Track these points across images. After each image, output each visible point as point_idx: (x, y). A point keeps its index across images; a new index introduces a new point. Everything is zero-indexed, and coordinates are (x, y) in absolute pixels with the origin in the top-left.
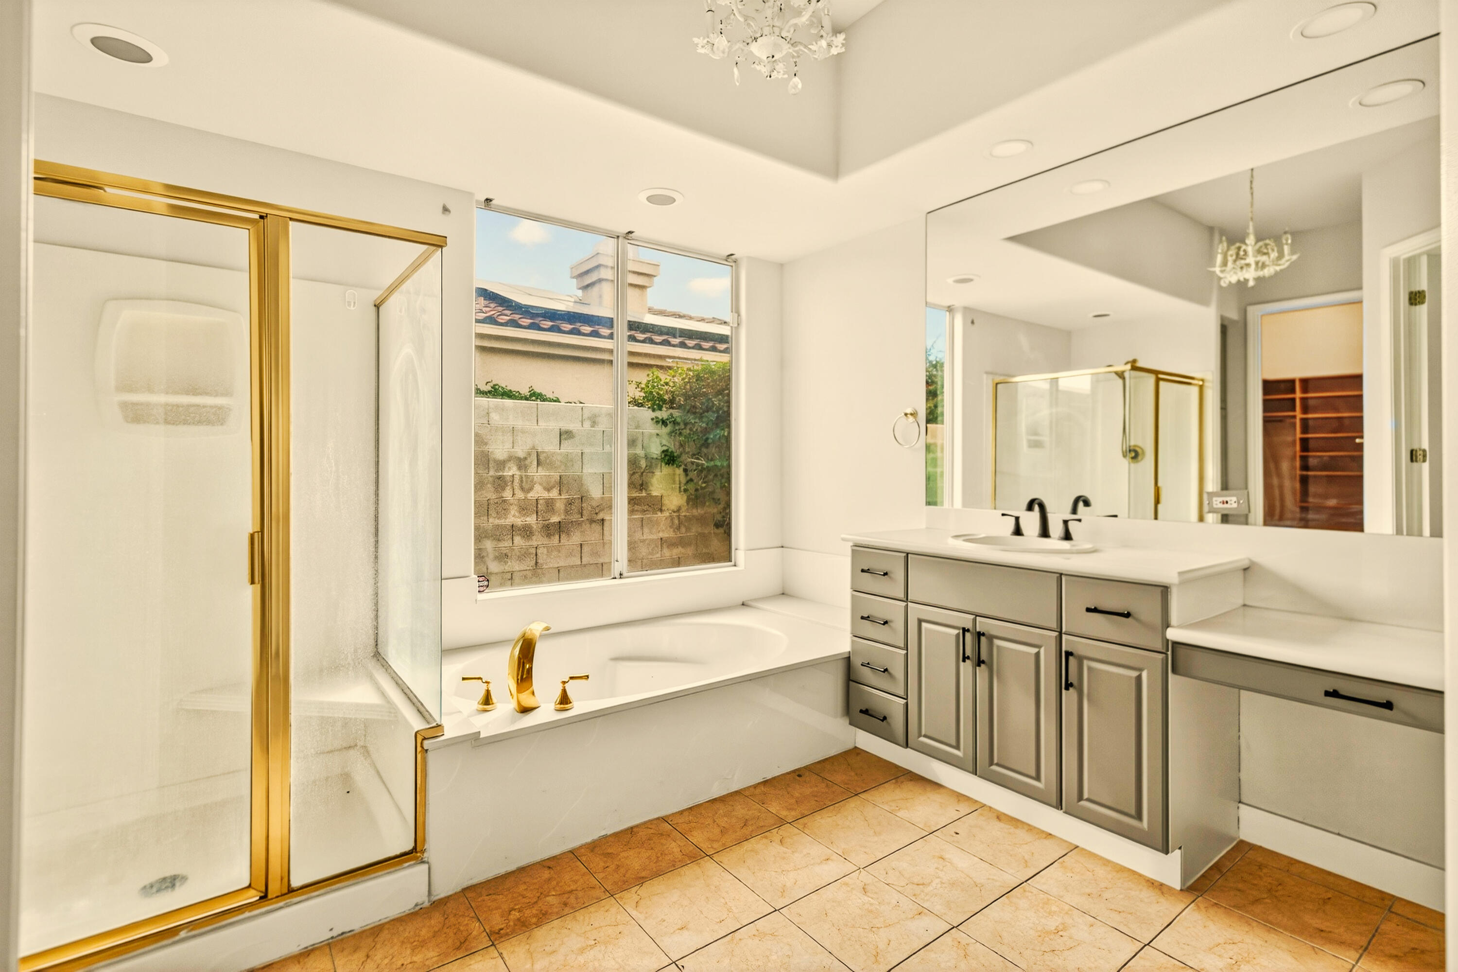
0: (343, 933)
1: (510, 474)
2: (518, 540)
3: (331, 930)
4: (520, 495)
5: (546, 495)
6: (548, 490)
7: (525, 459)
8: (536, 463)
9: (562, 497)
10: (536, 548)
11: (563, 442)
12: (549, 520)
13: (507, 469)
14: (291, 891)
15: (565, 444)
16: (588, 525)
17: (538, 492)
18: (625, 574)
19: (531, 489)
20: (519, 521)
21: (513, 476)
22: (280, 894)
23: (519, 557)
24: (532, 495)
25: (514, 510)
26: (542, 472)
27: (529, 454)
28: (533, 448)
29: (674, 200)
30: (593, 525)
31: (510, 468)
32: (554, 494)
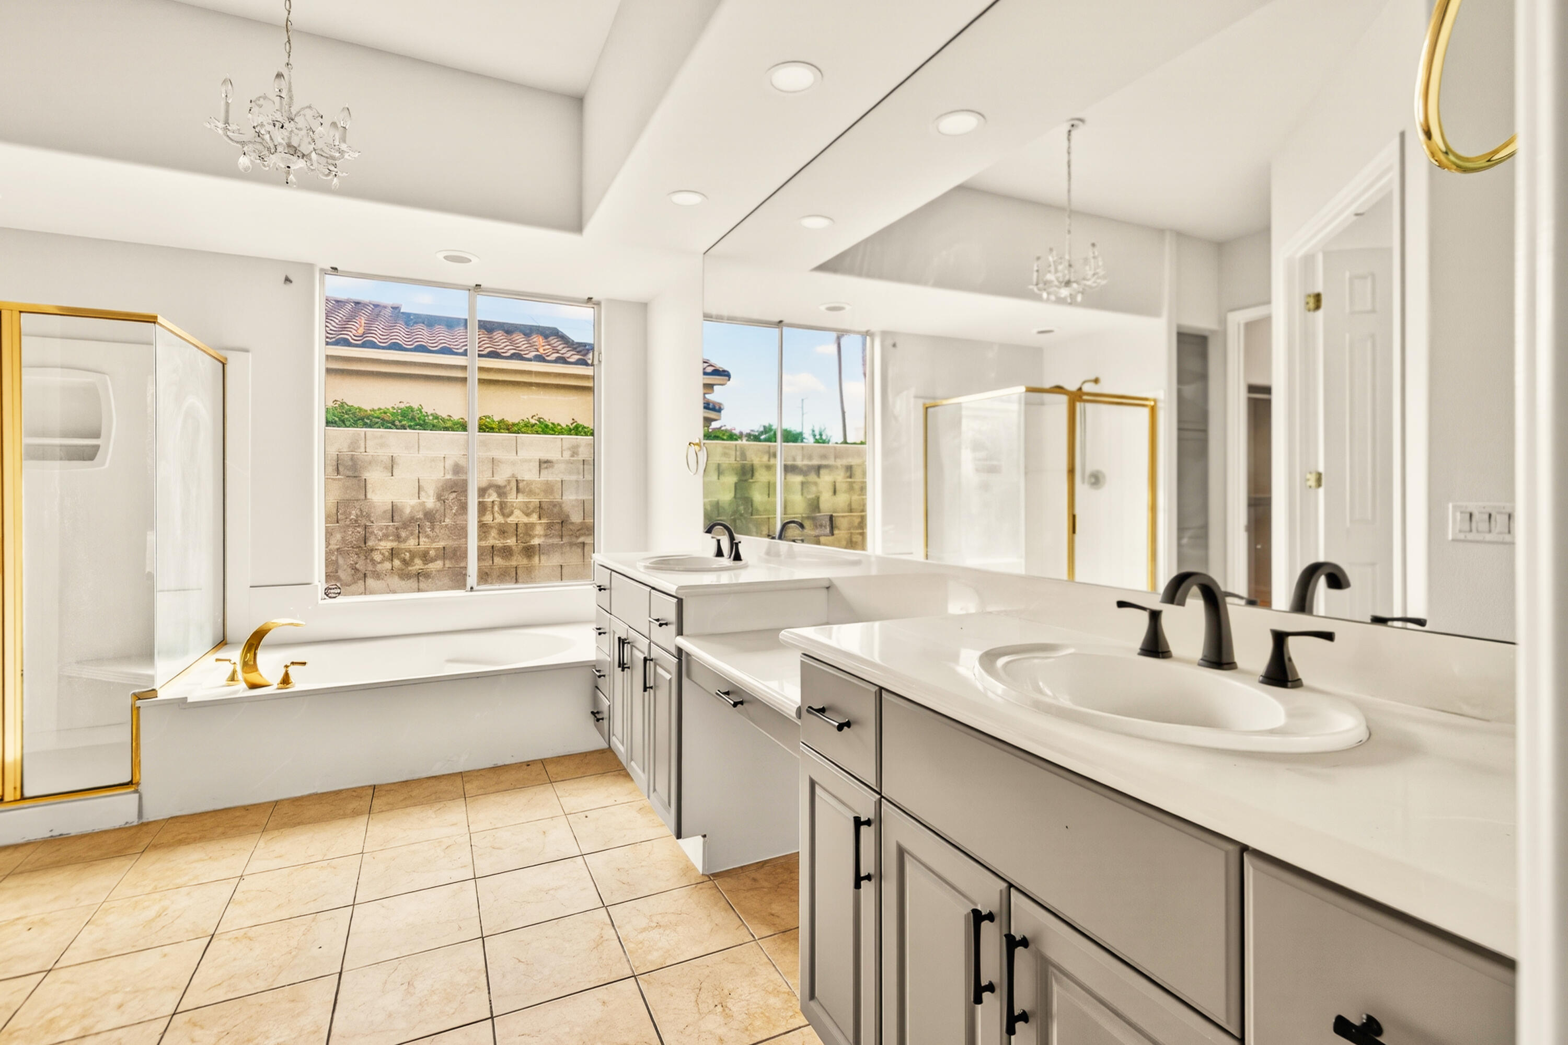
0: (61, 835)
1: (491, 499)
2: (498, 560)
3: (51, 831)
4: (500, 519)
5: (526, 520)
6: (528, 515)
7: (505, 487)
8: (515, 489)
9: (543, 521)
10: (516, 567)
11: (542, 471)
12: (529, 542)
13: (486, 497)
14: (23, 798)
15: (544, 472)
16: (568, 548)
17: (518, 517)
18: (475, 588)
19: (511, 513)
20: (499, 543)
21: (493, 502)
22: (12, 799)
23: (499, 576)
24: (512, 520)
25: (494, 533)
26: (521, 498)
27: (509, 482)
28: (513, 476)
29: (471, 261)
30: (574, 548)
31: (489, 495)
32: (534, 518)
